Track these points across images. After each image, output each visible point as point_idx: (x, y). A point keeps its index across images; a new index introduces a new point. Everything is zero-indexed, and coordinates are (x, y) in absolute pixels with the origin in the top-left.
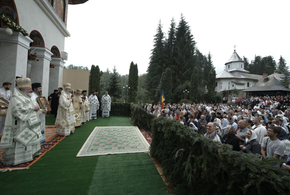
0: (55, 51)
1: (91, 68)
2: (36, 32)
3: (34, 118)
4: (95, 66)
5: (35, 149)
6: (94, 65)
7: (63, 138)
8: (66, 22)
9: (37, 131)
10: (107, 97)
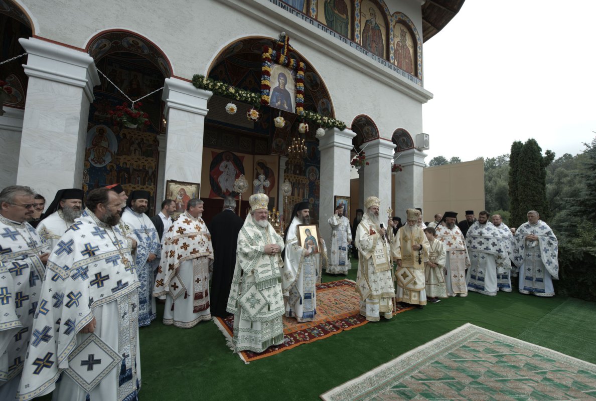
0: (404, 138)
1: (512, 152)
2: (363, 119)
3: (266, 268)
4: (524, 144)
5: (269, 330)
6: (520, 143)
7: (359, 324)
8: (422, 75)
9: (269, 296)
10: (537, 229)
